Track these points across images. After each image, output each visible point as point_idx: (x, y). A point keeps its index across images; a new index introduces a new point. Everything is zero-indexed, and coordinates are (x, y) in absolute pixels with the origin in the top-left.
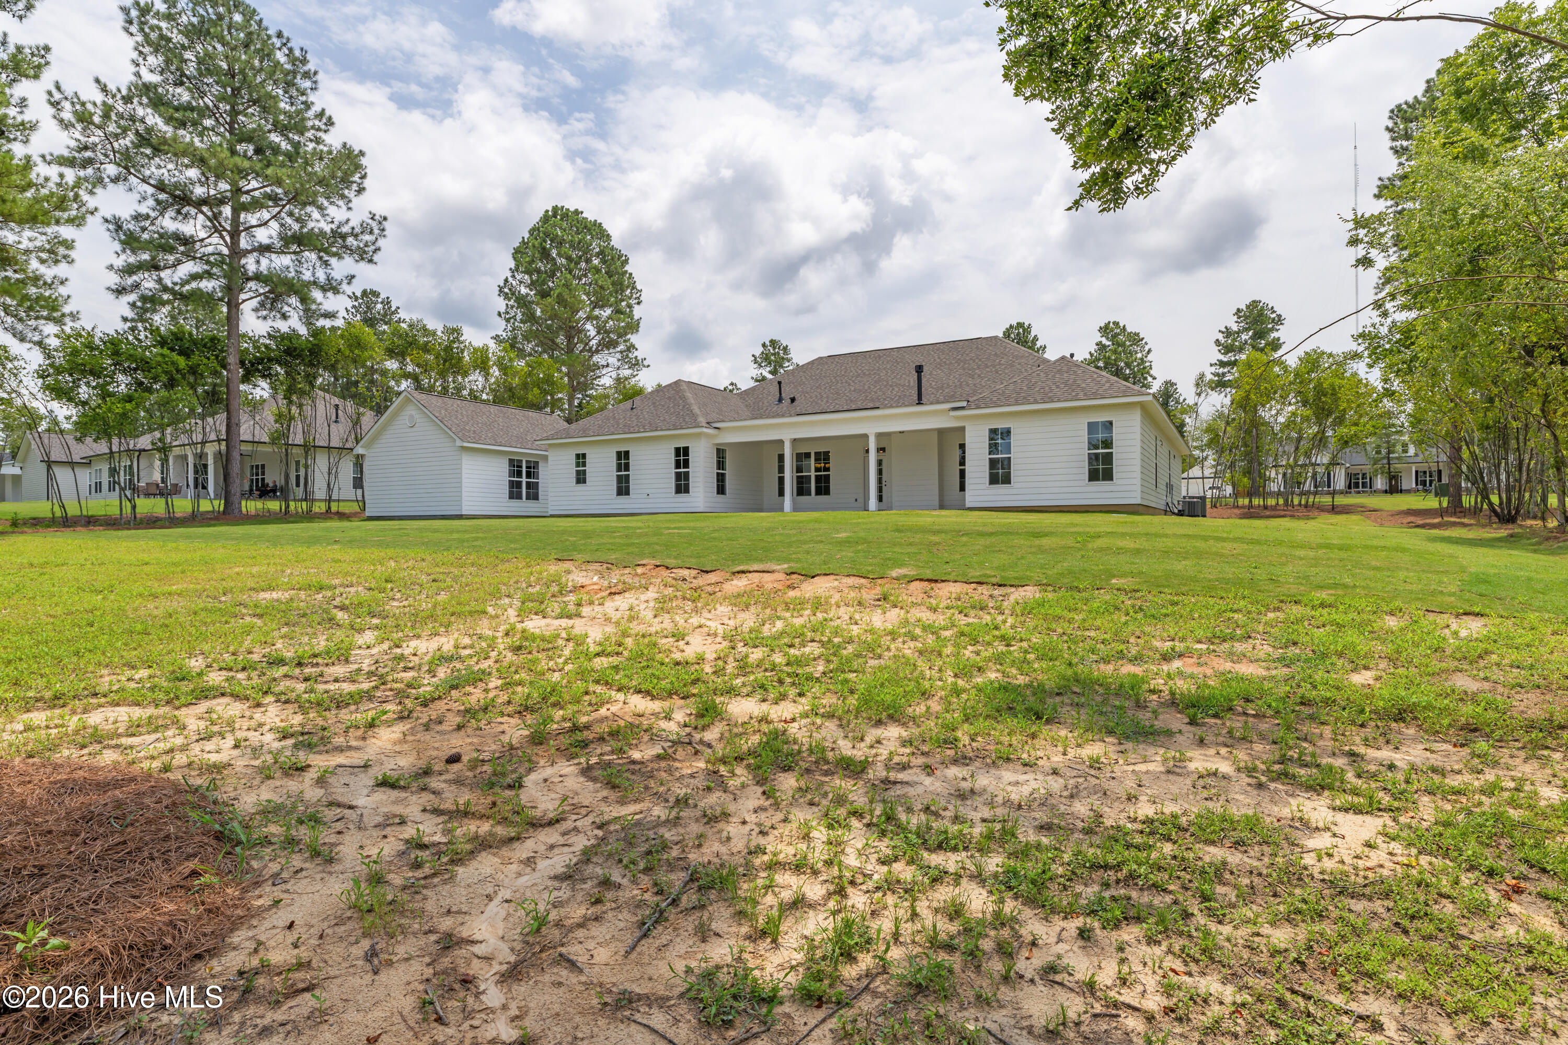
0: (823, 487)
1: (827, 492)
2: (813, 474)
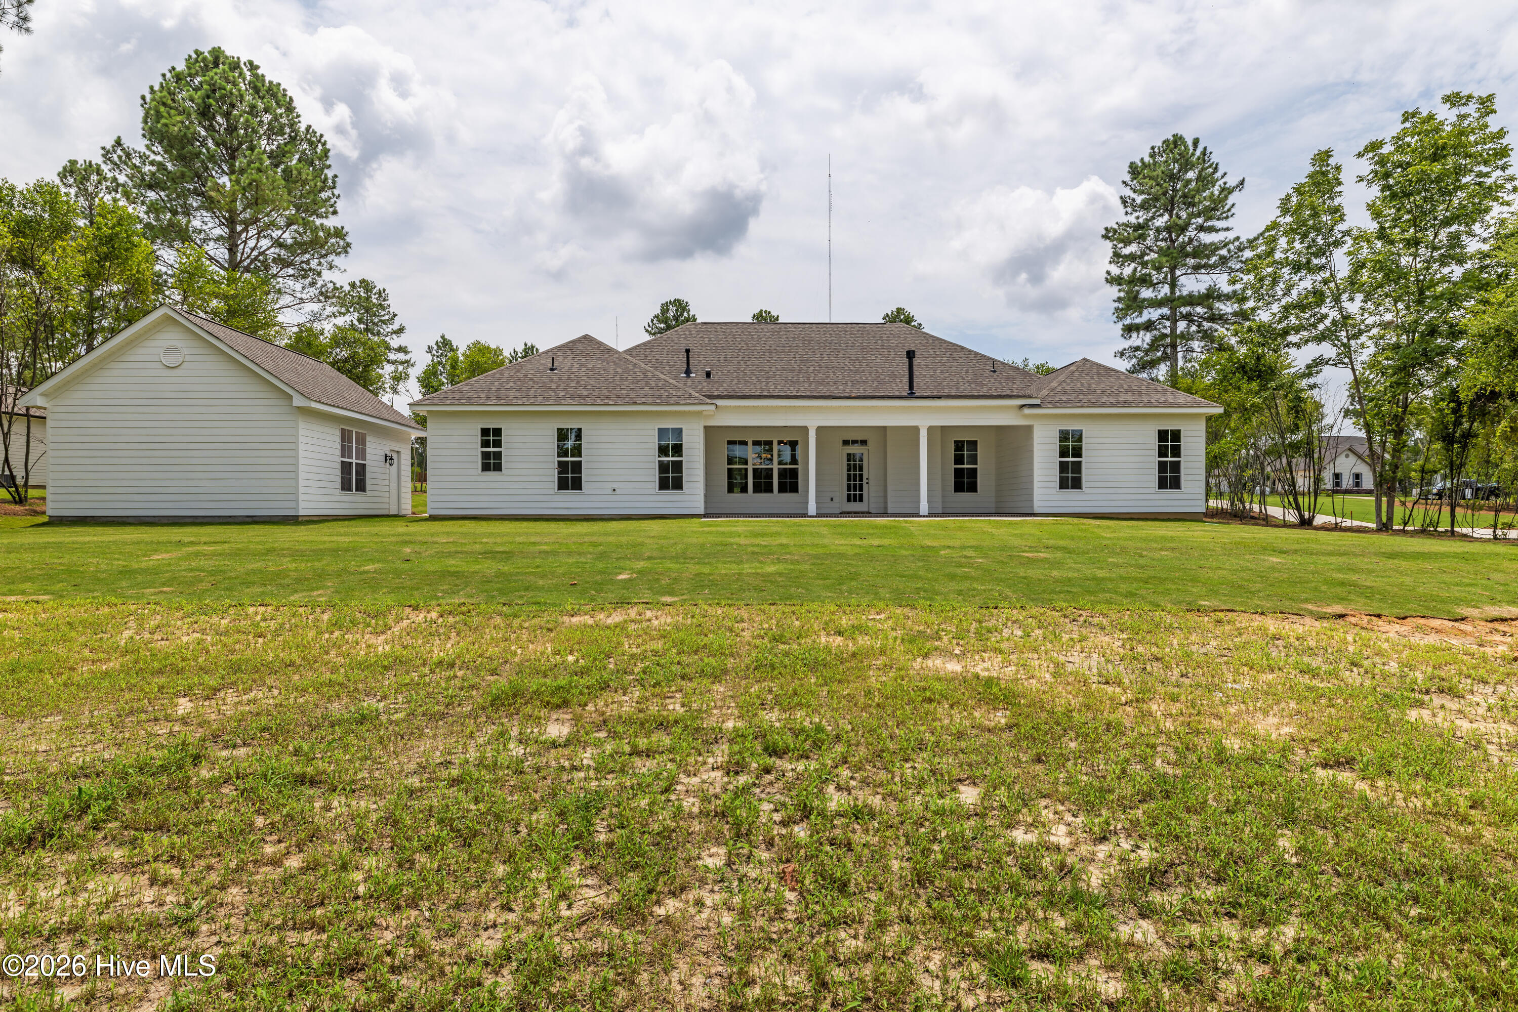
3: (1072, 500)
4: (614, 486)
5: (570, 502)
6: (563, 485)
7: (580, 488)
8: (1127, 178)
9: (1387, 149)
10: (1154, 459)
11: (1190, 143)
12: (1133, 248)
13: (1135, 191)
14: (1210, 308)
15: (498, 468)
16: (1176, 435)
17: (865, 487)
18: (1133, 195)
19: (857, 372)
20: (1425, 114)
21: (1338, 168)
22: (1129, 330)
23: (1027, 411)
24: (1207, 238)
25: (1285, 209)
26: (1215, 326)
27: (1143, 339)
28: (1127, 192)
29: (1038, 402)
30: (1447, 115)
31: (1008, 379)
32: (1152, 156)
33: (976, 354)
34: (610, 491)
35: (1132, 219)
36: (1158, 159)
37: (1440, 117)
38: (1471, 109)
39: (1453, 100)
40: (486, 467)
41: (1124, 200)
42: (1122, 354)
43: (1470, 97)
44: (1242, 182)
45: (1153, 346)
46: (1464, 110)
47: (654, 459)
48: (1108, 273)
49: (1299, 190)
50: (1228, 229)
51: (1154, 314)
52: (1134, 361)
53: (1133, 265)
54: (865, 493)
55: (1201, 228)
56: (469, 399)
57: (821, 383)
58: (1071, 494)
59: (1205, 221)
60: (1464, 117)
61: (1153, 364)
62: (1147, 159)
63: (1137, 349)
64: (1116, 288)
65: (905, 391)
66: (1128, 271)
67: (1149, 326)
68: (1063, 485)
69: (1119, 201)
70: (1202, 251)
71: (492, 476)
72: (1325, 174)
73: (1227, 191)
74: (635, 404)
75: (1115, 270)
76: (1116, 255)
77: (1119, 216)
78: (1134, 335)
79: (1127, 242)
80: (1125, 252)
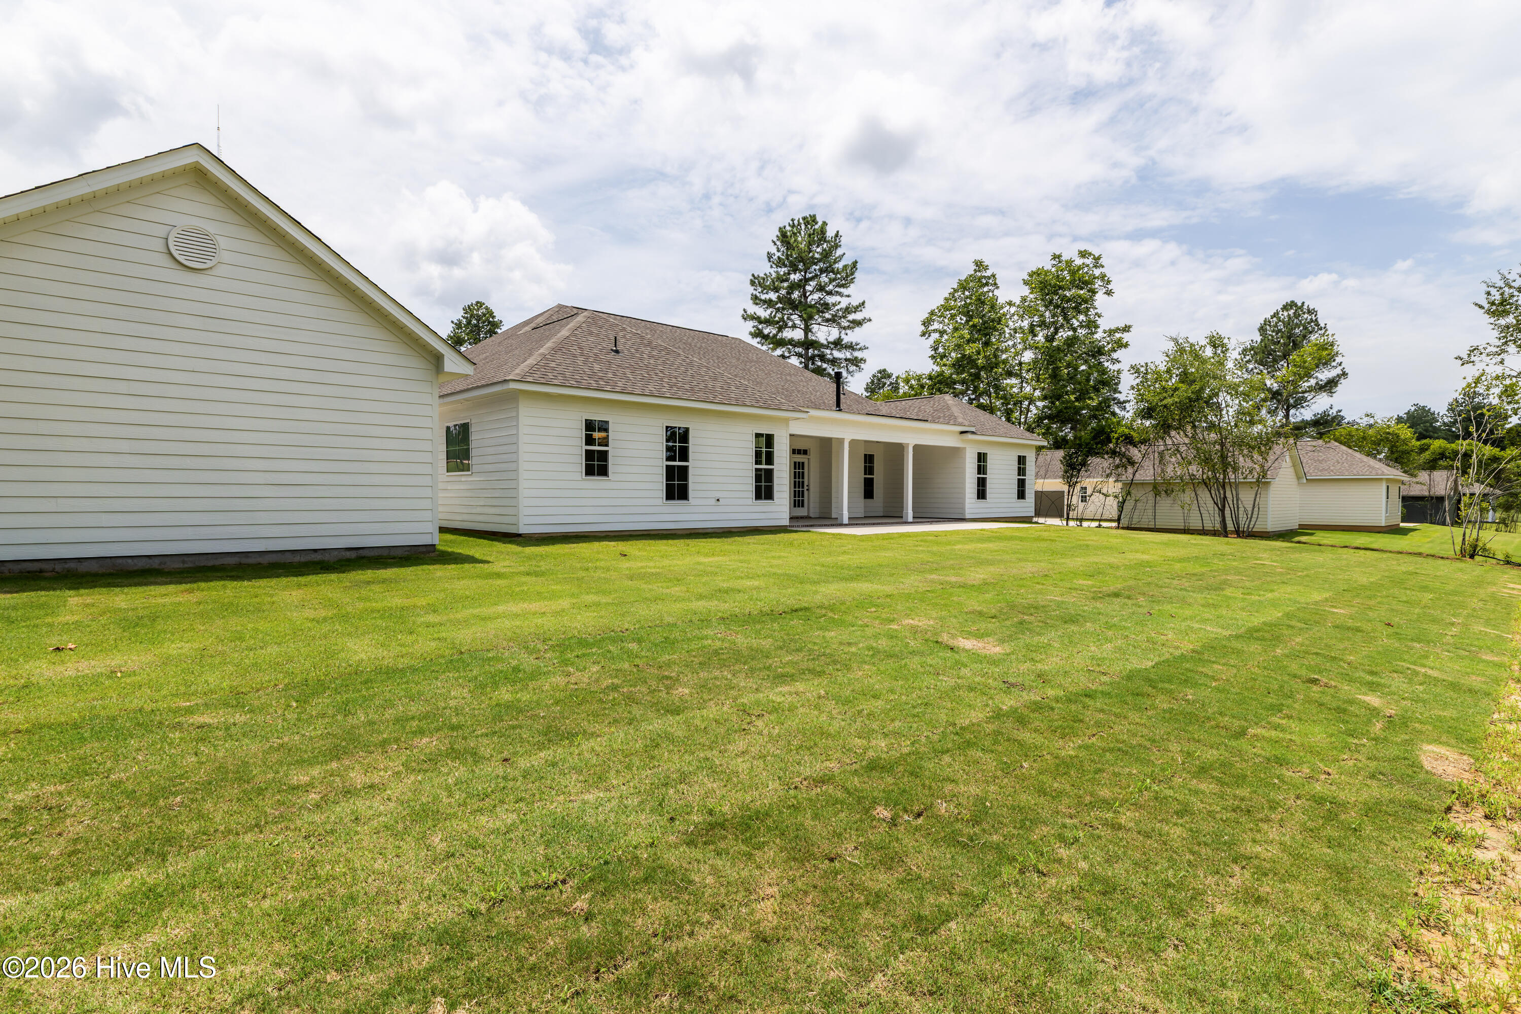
3: (981, 508)
4: (718, 495)
5: (679, 515)
6: (670, 494)
7: (687, 498)
8: (776, 240)
10: (1016, 477)
11: (821, 223)
12: (771, 296)
13: (779, 251)
15: (603, 471)
16: (1024, 459)
17: (806, 493)
18: (777, 254)
23: (970, 436)
29: (974, 430)
34: (713, 502)
35: (771, 272)
36: (797, 229)
40: (590, 471)
41: (770, 256)
47: (751, 467)
48: (745, 311)
50: (845, 296)
53: (770, 309)
54: (806, 498)
55: (828, 292)
56: (578, 382)
58: (982, 503)
62: (789, 228)
64: (750, 323)
66: (764, 314)
68: (978, 496)
69: (767, 256)
71: (596, 481)
72: (984, 278)
76: (756, 298)
79: (766, 290)
80: (763, 297)
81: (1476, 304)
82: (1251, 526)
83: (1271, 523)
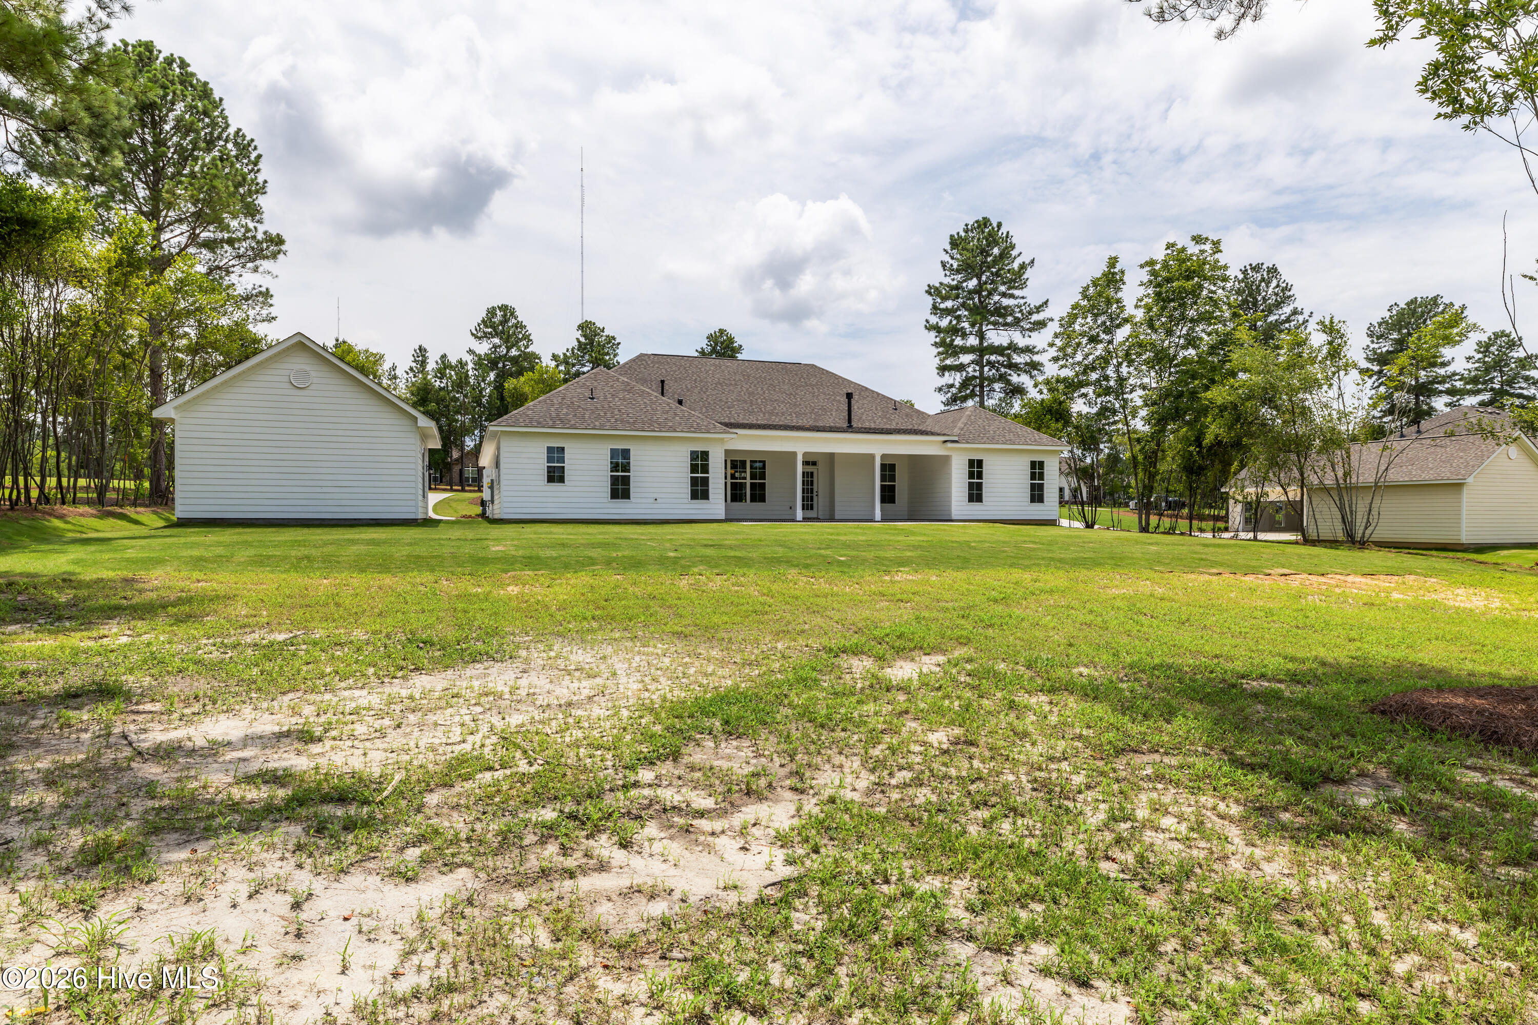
0: (759, 494)
1: (762, 499)
2: (748, 481)
3: (976, 510)
4: (655, 496)
5: (621, 509)
6: (615, 495)
7: (629, 498)
8: (948, 247)
9: (1158, 267)
10: (1028, 482)
11: (995, 225)
12: (949, 304)
13: (952, 258)
14: (1009, 357)
15: (561, 480)
16: (1041, 464)
17: (815, 498)
18: (951, 262)
19: (795, 405)
20: (1179, 246)
21: (1123, 272)
22: (943, 369)
23: (949, 445)
24: (1006, 302)
25: (1084, 294)
26: (1009, 372)
27: (956, 378)
28: (947, 258)
29: (956, 438)
30: (1193, 249)
31: (907, 415)
32: (966, 231)
33: (878, 394)
34: (652, 500)
35: (947, 280)
36: (971, 234)
37: (1189, 252)
38: (1207, 247)
39: (1198, 239)
40: (551, 480)
41: (944, 265)
42: (940, 390)
43: (1207, 239)
44: (1032, 262)
45: (965, 384)
46: (1203, 247)
47: (686, 475)
48: (927, 321)
49: (1095, 283)
50: (1023, 298)
51: (966, 359)
52: (949, 395)
53: (949, 318)
54: (815, 502)
55: (1004, 295)
56: (539, 423)
57: (771, 413)
58: (976, 506)
59: (1009, 289)
60: (1202, 252)
61: (964, 399)
62: (963, 234)
63: (952, 386)
64: (933, 334)
65: (845, 425)
66: (944, 323)
67: (960, 368)
68: (971, 499)
69: (940, 265)
70: (1001, 311)
71: (556, 486)
72: (1114, 274)
73: (1023, 267)
74: (675, 431)
75: (934, 320)
76: (935, 307)
77: (939, 277)
78: (947, 374)
79: (944, 299)
80: (942, 306)
81: (1525, 276)
82: (1367, 535)
83: (1382, 533)
